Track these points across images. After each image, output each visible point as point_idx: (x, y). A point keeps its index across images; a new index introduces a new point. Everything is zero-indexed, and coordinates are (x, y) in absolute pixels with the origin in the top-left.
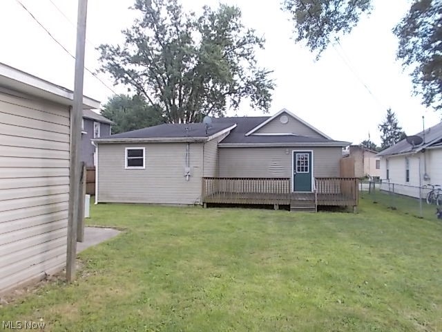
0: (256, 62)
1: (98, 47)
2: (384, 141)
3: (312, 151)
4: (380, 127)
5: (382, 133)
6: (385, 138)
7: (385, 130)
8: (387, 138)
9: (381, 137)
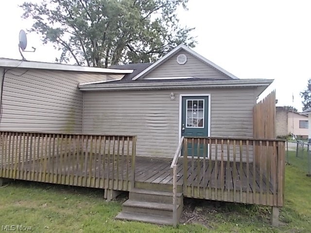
0: (178, 20)
1: (22, 5)
2: (305, 105)
3: (209, 95)
4: (302, 94)
5: (303, 99)
6: (306, 103)
7: (306, 96)
8: (308, 103)
9: (303, 102)
